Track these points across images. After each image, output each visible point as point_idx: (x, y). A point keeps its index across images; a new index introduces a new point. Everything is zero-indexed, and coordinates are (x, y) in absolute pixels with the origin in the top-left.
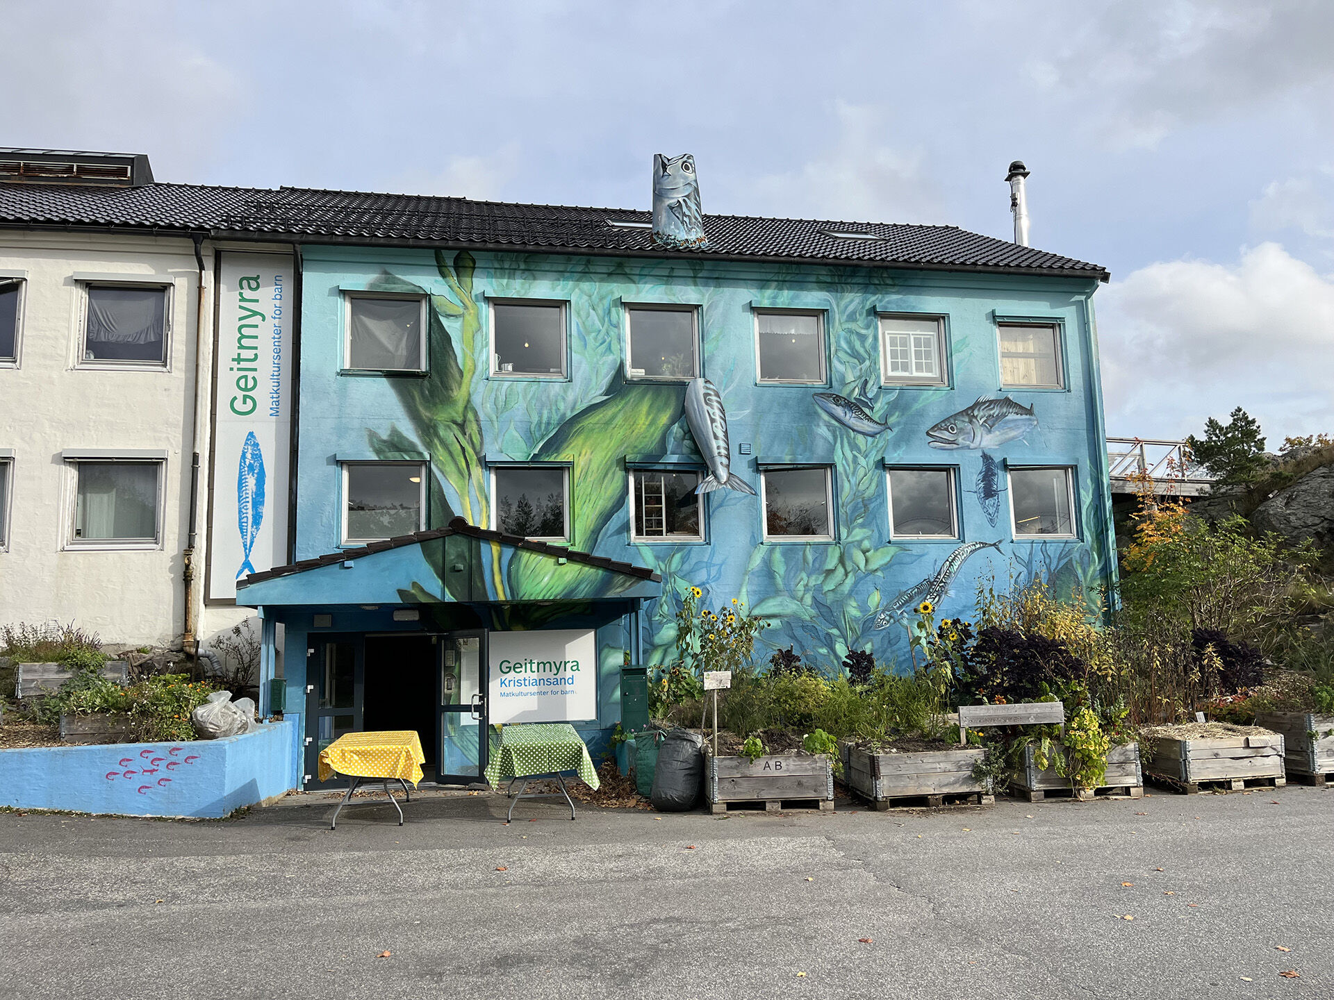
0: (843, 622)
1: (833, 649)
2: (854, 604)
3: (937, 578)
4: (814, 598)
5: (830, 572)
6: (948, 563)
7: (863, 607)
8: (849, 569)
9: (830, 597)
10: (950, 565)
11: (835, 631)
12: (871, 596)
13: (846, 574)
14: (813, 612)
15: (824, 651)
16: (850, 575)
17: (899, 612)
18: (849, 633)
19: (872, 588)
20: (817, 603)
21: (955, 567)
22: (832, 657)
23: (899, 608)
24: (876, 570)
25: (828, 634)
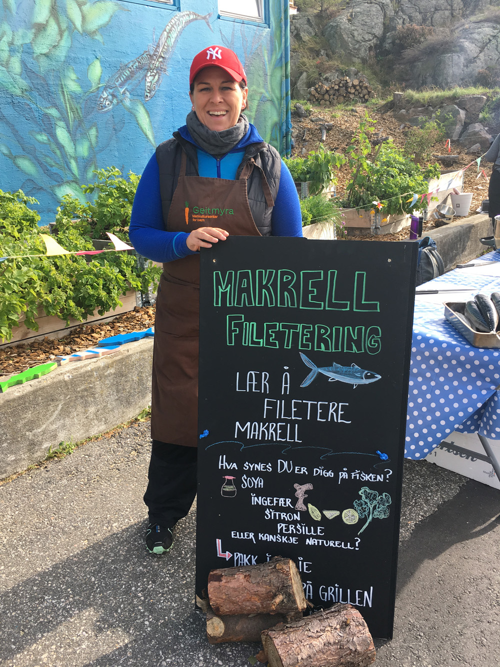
0: (62, 100)
1: (53, 135)
2: (73, 76)
3: (156, 51)
4: (23, 63)
5: (41, 28)
6: (165, 33)
7: (83, 80)
8: (64, 26)
9: (44, 63)
10: (168, 37)
11: (53, 112)
12: (91, 67)
13: (61, 33)
14: (23, 83)
15: (43, 138)
16: (66, 34)
17: (122, 91)
18: (71, 115)
19: (91, 57)
20: (27, 71)
21: (173, 40)
22: (54, 146)
23: (122, 85)
24: (94, 32)
25: (46, 115)
